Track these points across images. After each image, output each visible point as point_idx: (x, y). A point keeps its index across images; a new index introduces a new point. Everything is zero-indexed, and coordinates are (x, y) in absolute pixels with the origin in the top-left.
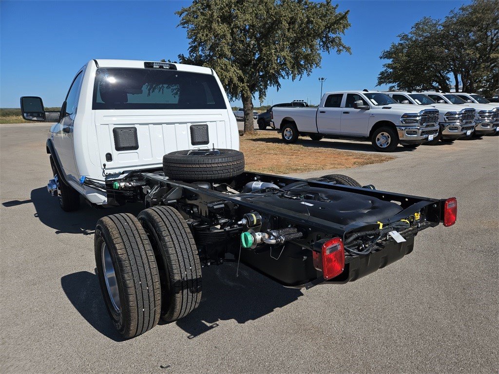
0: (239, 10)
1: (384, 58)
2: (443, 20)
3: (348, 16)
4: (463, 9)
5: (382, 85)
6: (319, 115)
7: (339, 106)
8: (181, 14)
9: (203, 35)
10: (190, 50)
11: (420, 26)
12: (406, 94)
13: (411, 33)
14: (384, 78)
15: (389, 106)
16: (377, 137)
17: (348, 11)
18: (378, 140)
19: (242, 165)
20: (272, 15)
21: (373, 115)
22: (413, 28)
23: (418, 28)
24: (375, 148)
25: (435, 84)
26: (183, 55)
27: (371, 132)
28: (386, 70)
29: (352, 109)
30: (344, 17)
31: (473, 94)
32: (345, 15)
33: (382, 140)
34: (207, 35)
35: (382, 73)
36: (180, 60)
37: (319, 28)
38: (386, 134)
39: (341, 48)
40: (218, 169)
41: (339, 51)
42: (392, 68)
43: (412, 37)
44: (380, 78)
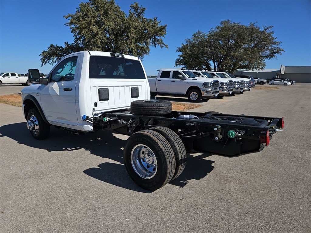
0: (105, 19)
1: (178, 51)
2: (208, 33)
3: (166, 28)
4: (217, 28)
5: (178, 66)
6: (158, 82)
7: (169, 77)
8: (67, 18)
9: (84, 32)
10: (75, 40)
11: (196, 36)
12: (199, 72)
13: (192, 39)
14: (178, 63)
15: (195, 78)
16: (191, 95)
17: (166, 25)
18: (191, 96)
19: (171, 108)
20: (125, 24)
21: (188, 83)
22: (192, 36)
23: (195, 36)
24: (190, 100)
25: (204, 67)
26: (67, 42)
27: (187, 92)
28: (180, 58)
29: (177, 79)
30: (164, 28)
31: (228, 73)
32: (165, 27)
33: (193, 96)
34: (87, 32)
35: (178, 60)
36: (65, 45)
37: (151, 33)
38: (195, 93)
39: (163, 45)
40: (158, 110)
41: (161, 47)
42: (183, 57)
43: (192, 41)
44: (176, 62)
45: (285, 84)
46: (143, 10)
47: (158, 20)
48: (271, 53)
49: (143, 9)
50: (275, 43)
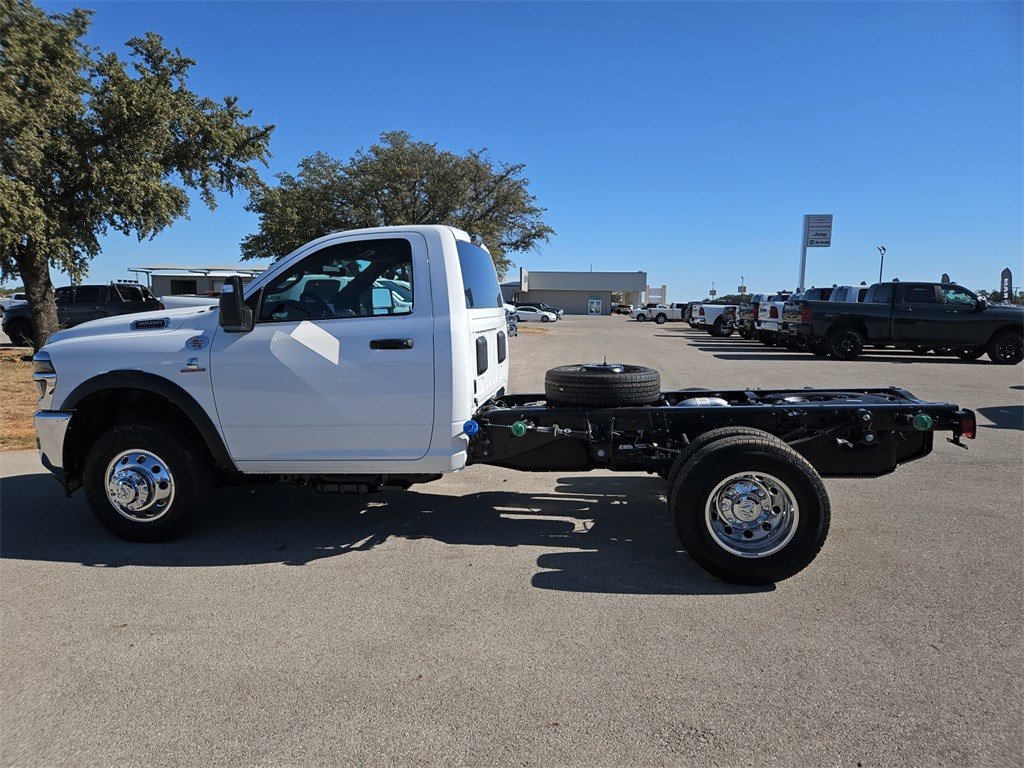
11: (312, 166)
17: (273, 127)
30: (264, 135)
32: (266, 131)
44: (245, 246)
45: (545, 319)
46: (182, 65)
47: (241, 106)
48: (524, 238)
49: (181, 61)
50: (532, 211)
